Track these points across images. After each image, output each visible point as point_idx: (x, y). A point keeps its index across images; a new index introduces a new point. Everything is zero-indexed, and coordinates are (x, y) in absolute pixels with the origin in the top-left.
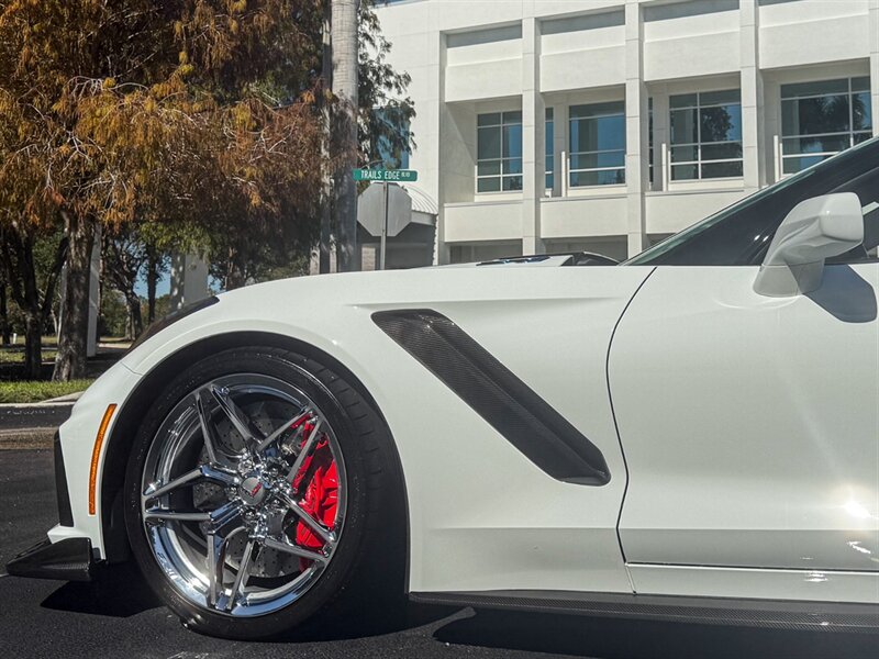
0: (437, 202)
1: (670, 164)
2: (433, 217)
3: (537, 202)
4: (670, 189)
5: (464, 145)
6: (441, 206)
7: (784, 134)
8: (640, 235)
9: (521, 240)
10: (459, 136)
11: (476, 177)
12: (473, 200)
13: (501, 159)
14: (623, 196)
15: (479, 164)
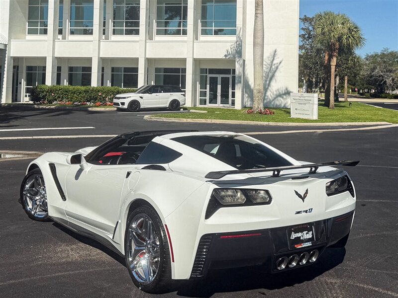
0: (8, 39)
1: (112, 28)
2: (6, 45)
3: (54, 41)
4: (112, 39)
5: (22, 14)
6: (9, 40)
7: (157, 19)
8: (97, 58)
9: (46, 57)
10: (19, 10)
11: (27, 28)
12: (25, 38)
13: (39, 20)
14: (92, 41)
15: (29, 22)
